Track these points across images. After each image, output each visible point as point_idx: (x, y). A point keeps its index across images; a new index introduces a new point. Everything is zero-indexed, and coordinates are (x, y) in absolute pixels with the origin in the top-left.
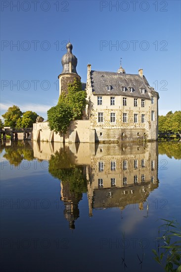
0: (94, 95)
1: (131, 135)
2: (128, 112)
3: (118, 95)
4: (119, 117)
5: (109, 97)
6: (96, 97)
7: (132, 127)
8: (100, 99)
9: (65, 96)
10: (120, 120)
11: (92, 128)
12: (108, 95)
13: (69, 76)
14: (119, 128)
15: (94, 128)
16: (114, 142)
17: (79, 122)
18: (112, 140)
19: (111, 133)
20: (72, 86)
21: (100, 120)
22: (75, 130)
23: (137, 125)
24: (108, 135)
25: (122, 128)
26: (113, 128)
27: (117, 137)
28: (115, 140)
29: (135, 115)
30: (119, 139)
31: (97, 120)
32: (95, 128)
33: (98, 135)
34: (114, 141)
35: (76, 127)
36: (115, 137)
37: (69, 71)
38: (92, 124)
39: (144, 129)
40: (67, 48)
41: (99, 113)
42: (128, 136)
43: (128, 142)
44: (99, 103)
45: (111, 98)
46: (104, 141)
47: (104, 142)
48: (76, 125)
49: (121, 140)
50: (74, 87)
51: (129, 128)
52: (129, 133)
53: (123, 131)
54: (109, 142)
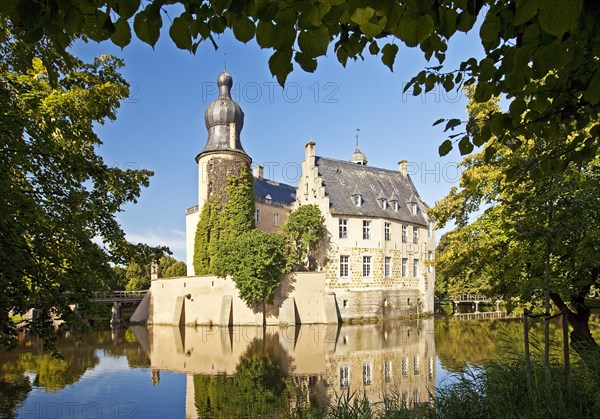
0: (333, 215)
1: (398, 303)
2: (392, 255)
3: (377, 217)
4: (379, 265)
5: (360, 221)
6: (337, 220)
7: (400, 287)
8: (343, 225)
9: (218, 207)
10: (380, 272)
11: (327, 289)
12: (359, 216)
13: (230, 157)
14: (379, 288)
15: (332, 290)
16: (369, 321)
17: (299, 276)
18: (366, 315)
19: (365, 301)
20: (237, 183)
21: (344, 271)
22: (291, 295)
23: (407, 283)
24: (359, 305)
25: (383, 288)
26: (367, 289)
27: (375, 308)
28: (373, 315)
29: (404, 260)
30: (378, 313)
31: (338, 272)
32: (334, 290)
33: (341, 306)
34: (370, 318)
35: (293, 288)
36: (371, 309)
37: (228, 143)
38: (329, 281)
39: (417, 291)
40: (220, 85)
41: (342, 257)
42: (394, 306)
43: (393, 319)
44: (342, 233)
45: (365, 223)
46: (351, 320)
47: (351, 322)
48: (293, 284)
49: (381, 315)
50: (241, 186)
51: (394, 288)
52: (395, 300)
53: (386, 295)
54: (361, 322)
